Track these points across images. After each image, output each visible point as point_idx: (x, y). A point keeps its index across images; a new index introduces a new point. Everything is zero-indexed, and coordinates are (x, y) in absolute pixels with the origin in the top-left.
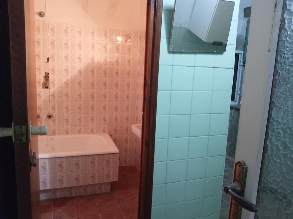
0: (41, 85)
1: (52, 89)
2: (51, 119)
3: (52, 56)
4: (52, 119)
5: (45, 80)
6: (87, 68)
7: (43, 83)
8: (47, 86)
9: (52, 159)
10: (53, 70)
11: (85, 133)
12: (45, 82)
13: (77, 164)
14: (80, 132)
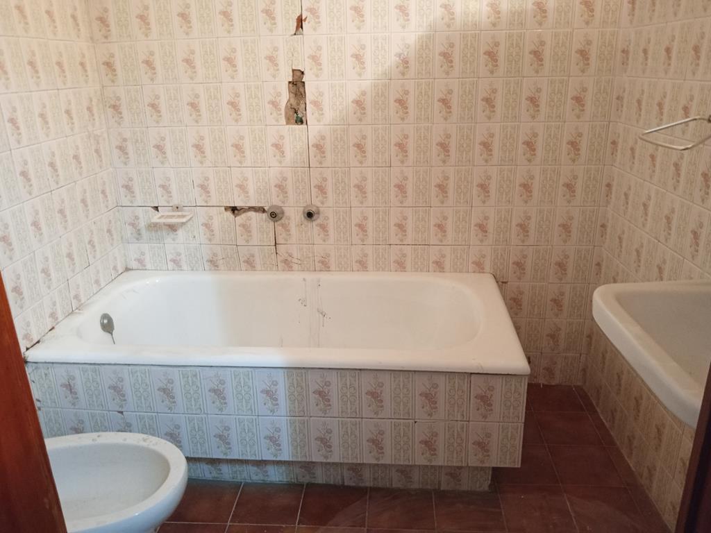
0: (283, 112)
1: (317, 124)
2: (314, 223)
3: (312, 10)
4: (319, 220)
5: (292, 95)
6: (425, 44)
7: (286, 106)
8: (300, 115)
9: (294, 371)
10: (315, 59)
11: (417, 269)
12: (293, 101)
13: (375, 395)
14: (401, 266)
